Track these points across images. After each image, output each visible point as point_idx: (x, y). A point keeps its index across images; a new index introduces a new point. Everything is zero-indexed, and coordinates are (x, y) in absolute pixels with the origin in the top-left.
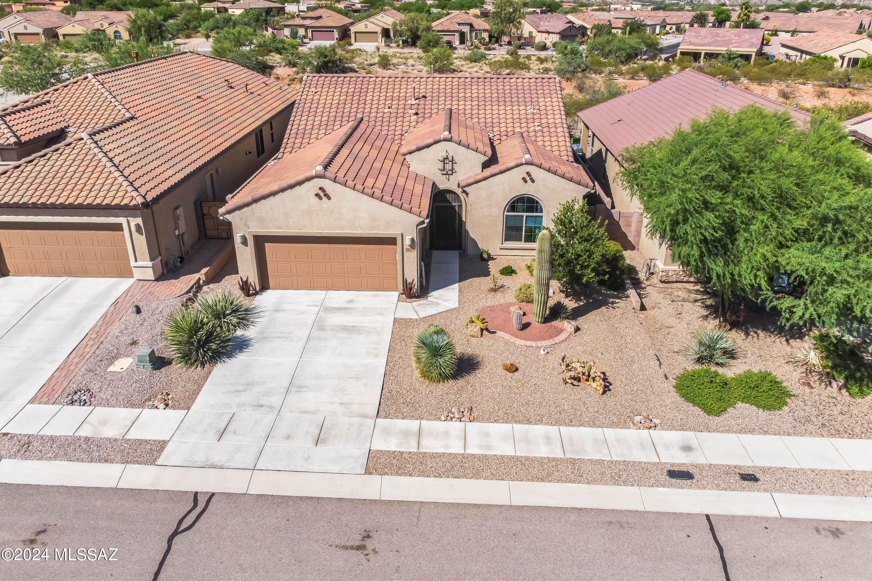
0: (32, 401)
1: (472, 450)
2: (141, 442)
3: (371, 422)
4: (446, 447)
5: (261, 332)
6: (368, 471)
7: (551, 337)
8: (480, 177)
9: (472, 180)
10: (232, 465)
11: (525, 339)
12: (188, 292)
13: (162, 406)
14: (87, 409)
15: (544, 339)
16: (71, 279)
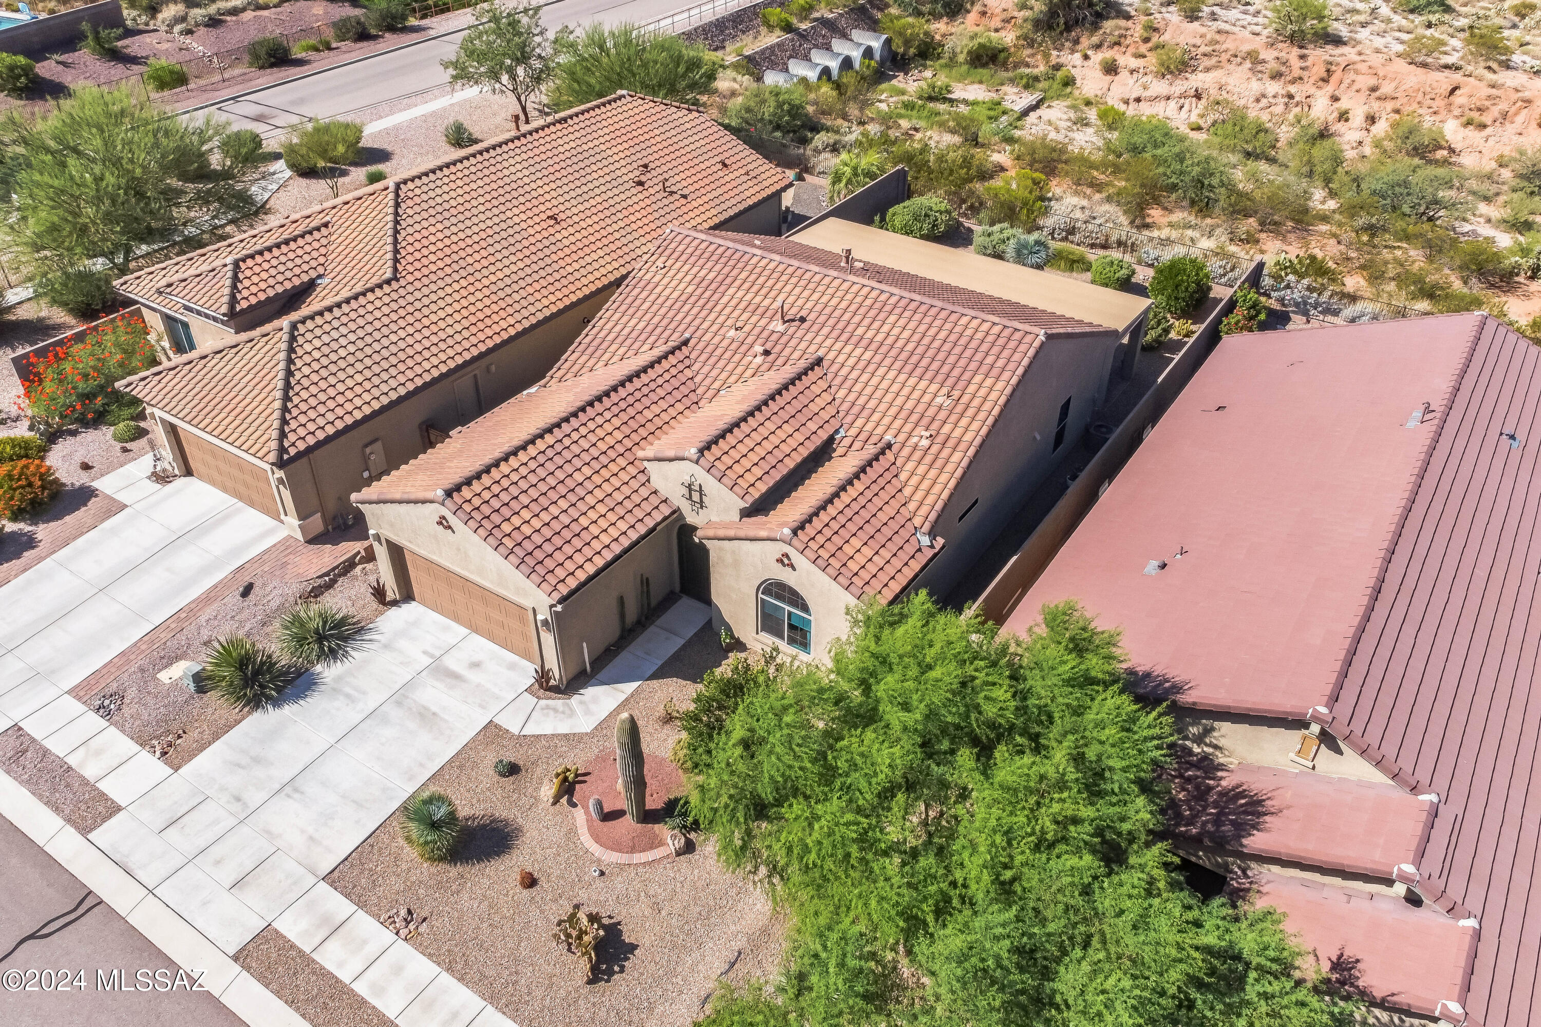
0: (69, 692)
1: (360, 988)
2: (103, 796)
3: (313, 880)
4: (341, 965)
5: (339, 679)
6: (236, 958)
7: (633, 850)
8: (731, 533)
9: (721, 533)
10: (140, 875)
11: (597, 839)
12: (327, 574)
13: (158, 754)
14: (103, 723)
15: (620, 851)
16: (241, 504)
